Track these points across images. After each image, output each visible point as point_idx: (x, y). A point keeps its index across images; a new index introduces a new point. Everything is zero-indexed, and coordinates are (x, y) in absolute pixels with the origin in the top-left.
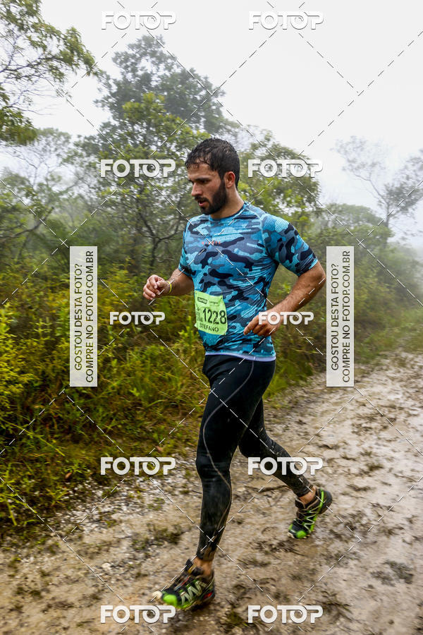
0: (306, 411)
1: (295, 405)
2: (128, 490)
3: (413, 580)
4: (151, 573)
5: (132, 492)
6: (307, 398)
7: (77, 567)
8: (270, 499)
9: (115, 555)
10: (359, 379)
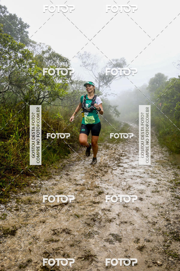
0: (69, 169)
1: (64, 167)
3: (122, 241)
4: (2, 251)
6: (69, 163)
8: (57, 210)
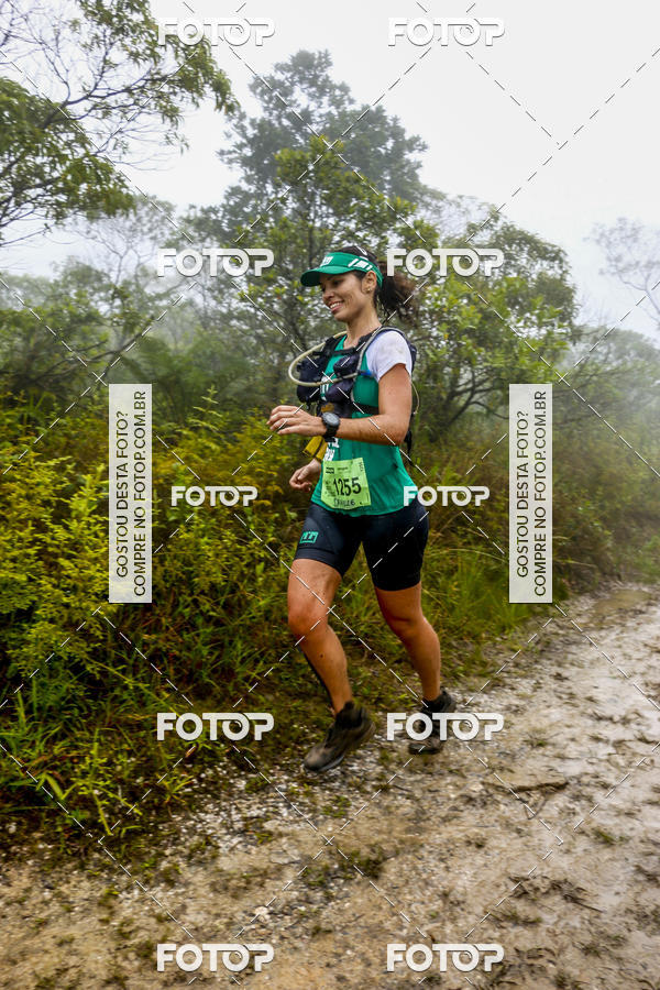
0: (565, 658)
1: (545, 648)
2: (287, 781)
4: (338, 928)
5: (295, 785)
6: (563, 636)
7: (214, 911)
8: (526, 806)
9: (274, 893)
10: (644, 609)
